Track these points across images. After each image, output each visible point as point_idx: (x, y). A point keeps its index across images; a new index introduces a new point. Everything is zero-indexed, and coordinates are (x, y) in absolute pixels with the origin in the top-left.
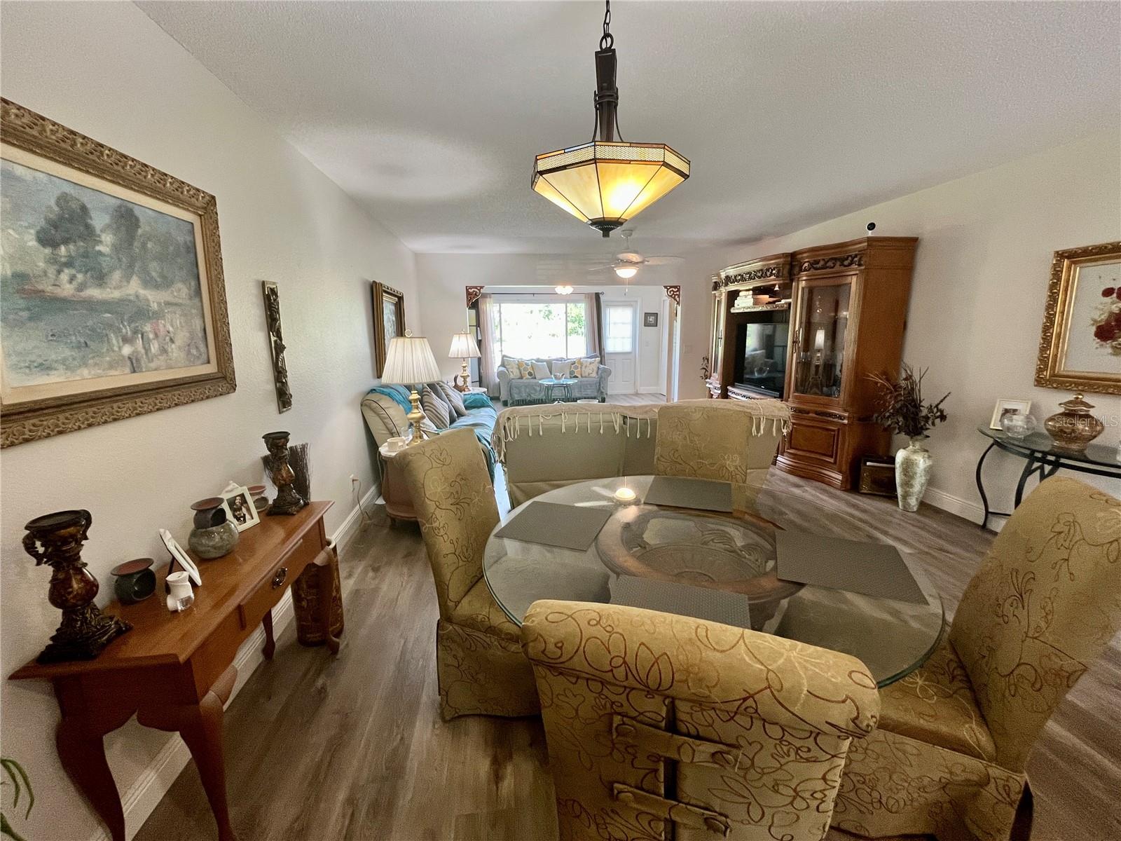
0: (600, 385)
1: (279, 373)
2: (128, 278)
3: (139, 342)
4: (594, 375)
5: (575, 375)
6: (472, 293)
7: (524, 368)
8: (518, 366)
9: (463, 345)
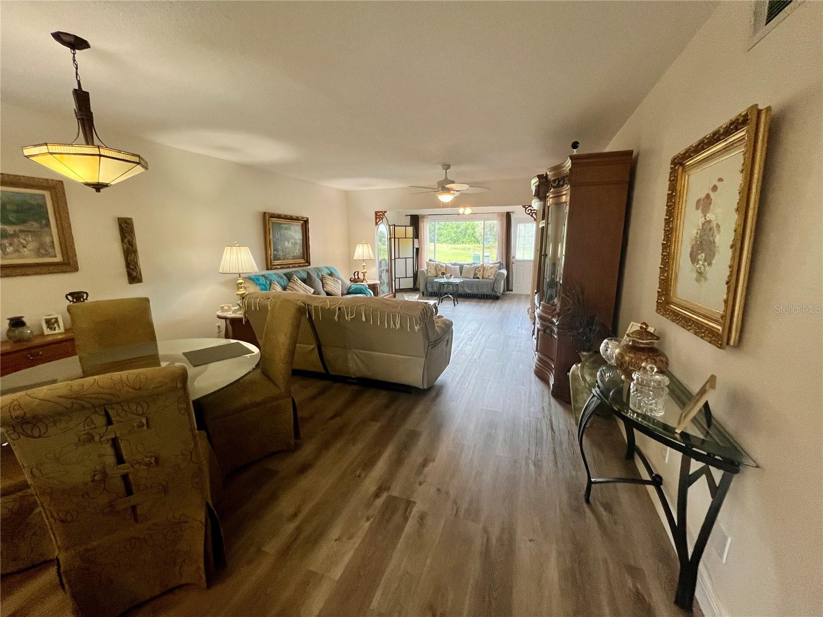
0: (494, 286)
1: (130, 264)
4: (492, 277)
5: (478, 276)
6: (379, 216)
7: (439, 270)
8: (437, 267)
9: (362, 251)
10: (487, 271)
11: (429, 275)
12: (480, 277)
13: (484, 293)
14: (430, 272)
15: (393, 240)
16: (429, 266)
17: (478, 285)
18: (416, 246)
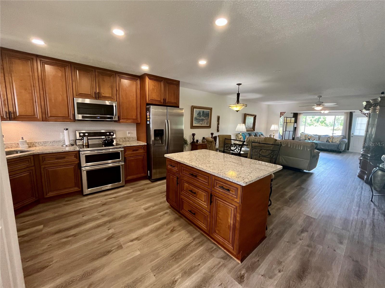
0: (338, 146)
1: (218, 127)
2: (202, 117)
3: (202, 122)
4: (338, 142)
5: (329, 141)
6: (282, 114)
7: (307, 137)
8: (306, 136)
9: (274, 127)
10: (335, 139)
11: (301, 139)
12: (331, 142)
13: (332, 149)
14: (302, 138)
15: (285, 123)
16: (302, 135)
17: (329, 145)
18: (295, 126)
